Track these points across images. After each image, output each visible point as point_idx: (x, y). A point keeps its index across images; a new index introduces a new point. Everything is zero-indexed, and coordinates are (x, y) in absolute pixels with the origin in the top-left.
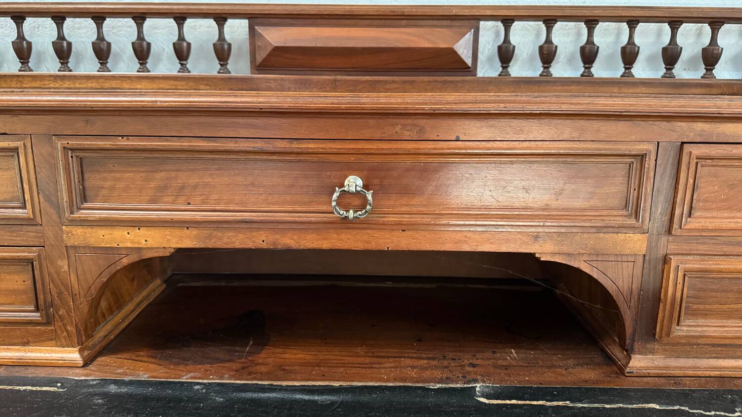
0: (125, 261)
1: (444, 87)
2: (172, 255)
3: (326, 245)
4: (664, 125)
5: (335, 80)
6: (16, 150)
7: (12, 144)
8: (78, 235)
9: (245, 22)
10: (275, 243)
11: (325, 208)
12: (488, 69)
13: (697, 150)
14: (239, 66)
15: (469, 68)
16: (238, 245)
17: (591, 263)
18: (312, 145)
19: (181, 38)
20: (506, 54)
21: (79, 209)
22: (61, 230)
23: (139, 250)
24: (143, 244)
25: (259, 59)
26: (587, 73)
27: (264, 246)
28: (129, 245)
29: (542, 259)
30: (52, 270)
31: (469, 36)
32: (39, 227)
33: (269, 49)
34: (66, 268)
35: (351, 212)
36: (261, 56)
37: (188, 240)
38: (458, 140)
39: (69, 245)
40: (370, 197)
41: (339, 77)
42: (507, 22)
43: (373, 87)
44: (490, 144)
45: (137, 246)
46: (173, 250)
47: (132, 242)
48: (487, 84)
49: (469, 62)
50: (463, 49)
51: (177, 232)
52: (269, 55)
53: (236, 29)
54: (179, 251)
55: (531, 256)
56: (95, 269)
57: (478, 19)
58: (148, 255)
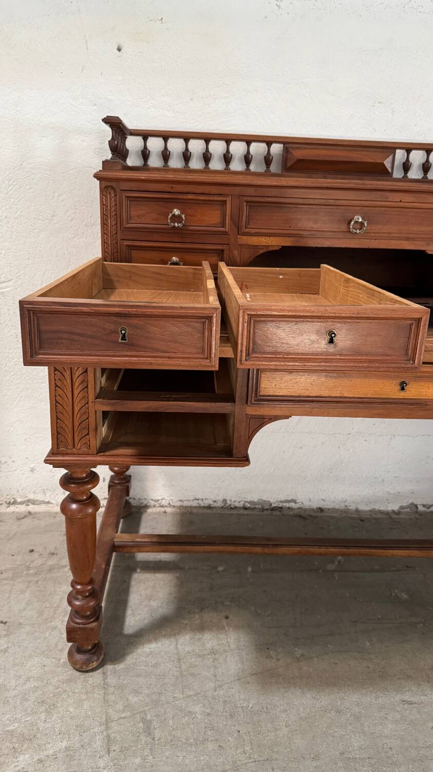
0: (261, 252)
2: (280, 249)
6: (225, 201)
7: (224, 199)
8: (244, 240)
10: (323, 245)
12: (398, 174)
14: (276, 168)
15: (388, 172)
19: (248, 152)
20: (406, 166)
21: (246, 228)
22: (237, 237)
23: (268, 246)
24: (270, 244)
27: (319, 246)
28: (264, 244)
29: (429, 253)
30: (231, 255)
31: (391, 157)
32: (228, 236)
34: (237, 254)
35: (358, 230)
36: (289, 164)
37: (288, 242)
38: (401, 201)
39: (239, 243)
40: (365, 224)
42: (409, 151)
44: (413, 204)
45: (267, 244)
46: (281, 247)
47: (266, 242)
48: (397, 181)
49: (390, 170)
50: (387, 163)
51: (285, 239)
52: (295, 163)
53: (277, 149)
54: (283, 247)
55: (423, 252)
56: (248, 255)
57: (395, 149)
58: (271, 249)
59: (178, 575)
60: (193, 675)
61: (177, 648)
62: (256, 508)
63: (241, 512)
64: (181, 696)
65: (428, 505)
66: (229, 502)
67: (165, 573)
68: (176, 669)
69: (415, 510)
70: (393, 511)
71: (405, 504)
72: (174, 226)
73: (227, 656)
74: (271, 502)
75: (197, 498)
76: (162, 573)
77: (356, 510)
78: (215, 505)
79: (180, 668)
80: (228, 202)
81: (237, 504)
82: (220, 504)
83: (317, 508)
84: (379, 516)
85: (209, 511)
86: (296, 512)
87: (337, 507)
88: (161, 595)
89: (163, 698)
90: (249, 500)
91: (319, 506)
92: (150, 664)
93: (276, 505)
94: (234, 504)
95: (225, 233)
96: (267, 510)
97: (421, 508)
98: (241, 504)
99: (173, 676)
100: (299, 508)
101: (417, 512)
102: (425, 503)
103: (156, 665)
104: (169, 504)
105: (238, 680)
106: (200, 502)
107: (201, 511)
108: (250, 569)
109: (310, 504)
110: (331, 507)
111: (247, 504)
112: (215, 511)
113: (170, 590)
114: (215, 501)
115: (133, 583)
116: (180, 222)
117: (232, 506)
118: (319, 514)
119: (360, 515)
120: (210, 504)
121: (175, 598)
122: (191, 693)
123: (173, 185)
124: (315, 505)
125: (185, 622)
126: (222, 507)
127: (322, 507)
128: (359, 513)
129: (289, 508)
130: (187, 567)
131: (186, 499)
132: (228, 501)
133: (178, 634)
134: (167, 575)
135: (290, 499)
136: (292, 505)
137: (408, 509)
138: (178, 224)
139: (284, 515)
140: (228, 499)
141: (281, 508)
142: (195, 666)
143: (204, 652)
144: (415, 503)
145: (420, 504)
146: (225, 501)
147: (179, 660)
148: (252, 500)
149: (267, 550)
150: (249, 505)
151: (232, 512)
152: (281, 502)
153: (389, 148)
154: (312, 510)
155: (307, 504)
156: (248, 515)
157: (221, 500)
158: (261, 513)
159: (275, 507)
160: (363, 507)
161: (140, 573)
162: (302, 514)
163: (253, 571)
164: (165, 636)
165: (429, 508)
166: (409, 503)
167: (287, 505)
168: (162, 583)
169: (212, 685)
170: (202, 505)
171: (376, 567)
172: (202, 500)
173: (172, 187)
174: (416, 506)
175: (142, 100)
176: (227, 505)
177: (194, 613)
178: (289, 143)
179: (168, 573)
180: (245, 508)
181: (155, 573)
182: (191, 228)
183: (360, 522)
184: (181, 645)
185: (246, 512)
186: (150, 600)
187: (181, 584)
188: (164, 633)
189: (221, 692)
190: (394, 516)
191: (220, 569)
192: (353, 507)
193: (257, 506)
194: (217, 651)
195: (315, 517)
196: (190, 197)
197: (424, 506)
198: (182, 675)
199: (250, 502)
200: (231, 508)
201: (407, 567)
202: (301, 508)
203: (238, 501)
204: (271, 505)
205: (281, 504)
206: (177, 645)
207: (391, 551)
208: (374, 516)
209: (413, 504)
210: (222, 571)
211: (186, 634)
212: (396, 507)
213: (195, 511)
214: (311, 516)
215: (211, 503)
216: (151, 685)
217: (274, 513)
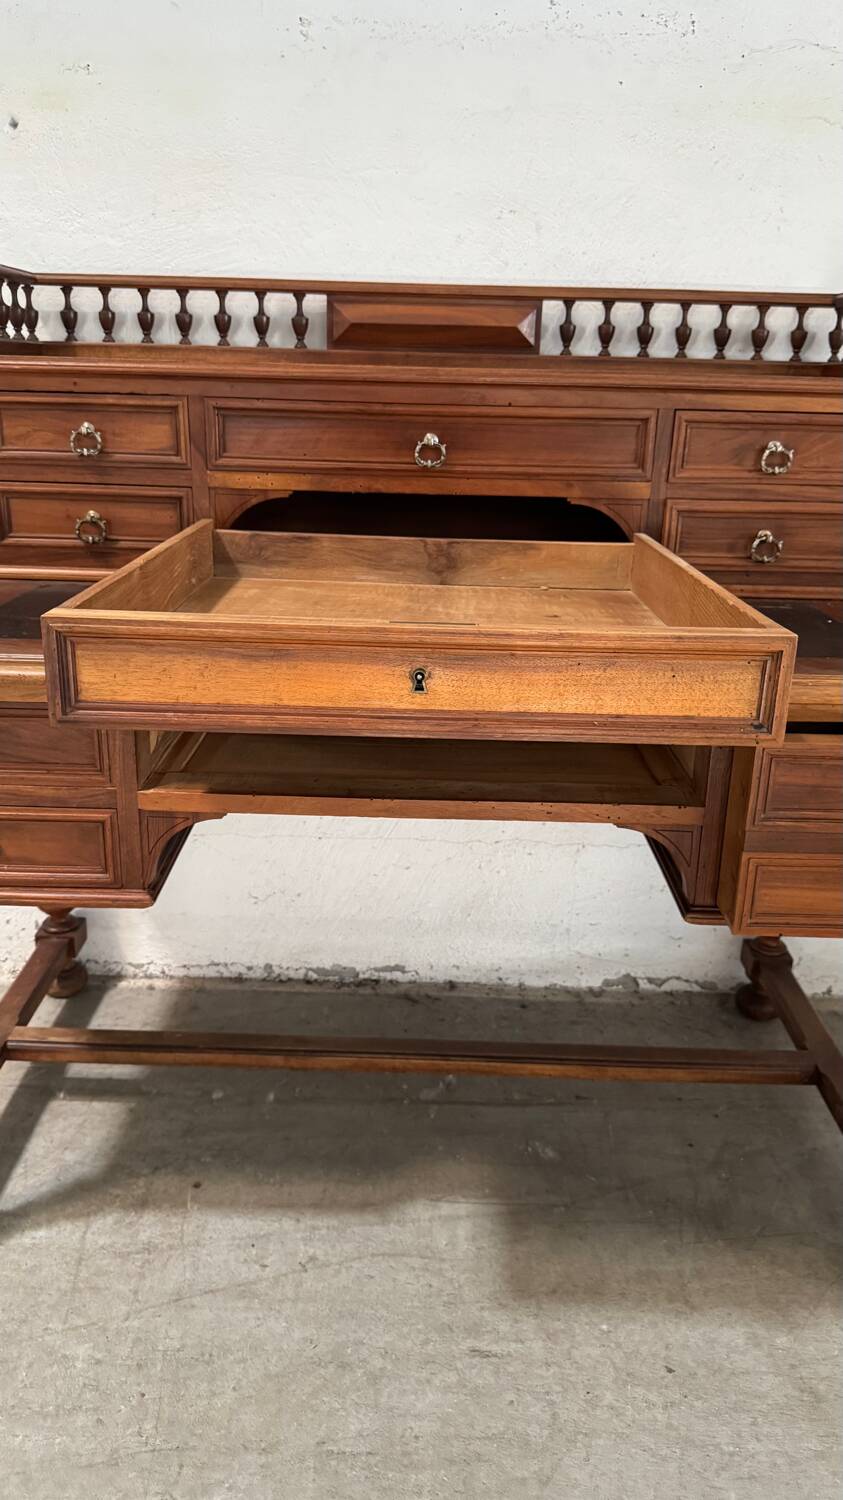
0: (254, 501)
1: (508, 364)
2: (291, 496)
3: (408, 490)
4: (661, 395)
5: (408, 356)
6: (175, 408)
7: (174, 403)
8: (219, 479)
9: (324, 297)
10: (369, 488)
11: (408, 460)
12: (551, 346)
13: (686, 415)
14: (316, 340)
15: (530, 345)
16: (341, 489)
17: (611, 506)
18: (400, 408)
19: (261, 311)
20: (567, 333)
21: (221, 457)
22: (205, 473)
23: (266, 491)
24: (270, 487)
25: (337, 334)
26: (644, 353)
27: (362, 490)
28: (258, 487)
29: (573, 503)
30: (196, 507)
31: (531, 318)
32: (188, 471)
33: (346, 326)
34: (207, 505)
35: (429, 462)
36: (337, 333)
37: (303, 484)
39: (211, 485)
40: (443, 449)
41: (411, 353)
42: (569, 303)
43: (442, 363)
44: (534, 410)
45: (265, 488)
46: (291, 493)
47: (261, 484)
48: (551, 361)
49: (532, 340)
50: (526, 328)
51: (296, 477)
52: (347, 331)
53: (315, 303)
54: (296, 493)
55: (564, 500)
56: (230, 507)
57: (541, 299)
58: (272, 496)
59: (133, 1105)
60: (95, 1289)
61: (83, 1238)
62: (328, 981)
63: (299, 988)
64: (60, 1327)
65: (659, 979)
66: (277, 971)
67: (109, 1101)
68: (67, 1278)
69: (632, 989)
70: (591, 990)
71: (612, 977)
72: (82, 455)
73: (171, 1256)
74: (358, 969)
75: (216, 961)
76: (104, 1100)
77: (521, 985)
78: (251, 974)
79: (76, 1276)
80: (181, 410)
81: (292, 974)
82: (259, 974)
83: (445, 983)
84: (560, 998)
85: (236, 987)
86: (402, 989)
87: (484, 981)
88: (88, 1141)
89: (25, 1330)
90: (315, 966)
91: (448, 978)
92: (24, 1267)
93: (366, 976)
94: (286, 973)
95: (182, 467)
96: (348, 985)
97: (644, 985)
98: (300, 975)
99: (59, 1289)
100: (410, 982)
101: (636, 992)
102: (653, 976)
103: (31, 1271)
104: (163, 972)
105: (177, 1300)
106: (222, 969)
107: (222, 986)
108: (271, 1097)
109: (432, 974)
110: (472, 981)
111: (310, 973)
112: (246, 987)
113: (109, 1132)
114: (250, 968)
115: (45, 1117)
116: (95, 447)
117: (283, 978)
118: (446, 994)
119: (523, 996)
120: (240, 974)
121: (114, 1147)
122: (81, 1322)
123: (76, 380)
124: (441, 977)
125: (118, 1191)
126: (264, 980)
127: (454, 979)
128: (525, 992)
129: (391, 981)
130: (155, 1091)
131: (194, 963)
132: (274, 968)
133: (95, 1214)
134: (113, 1105)
135: (393, 964)
136: (397, 976)
137: (620, 987)
138: (88, 450)
139: (377, 995)
140: (274, 963)
141: (377, 982)
142: (106, 1273)
143: (132, 1248)
144: (633, 974)
145: (643, 976)
146: (268, 967)
147: (79, 1261)
148: (321, 966)
149: (294, 1062)
150: (315, 976)
151: (280, 988)
152: (376, 970)
153: (530, 299)
154: (436, 985)
155: (425, 975)
156: (308, 994)
157: (262, 966)
158: (334, 991)
159: (365, 980)
160: (533, 982)
161: (64, 1099)
162: (413, 993)
163: (277, 1100)
164: (67, 1217)
165: (660, 985)
166: (620, 975)
167: (389, 976)
168: (99, 1118)
169: (124, 1308)
170: (226, 974)
171: (517, 1097)
172: (226, 965)
173: (75, 384)
174: (635, 980)
175: (62, 218)
176: (274, 975)
177: (138, 1176)
178: (338, 294)
179: (116, 1101)
180: (308, 982)
181: (91, 1100)
182: (118, 457)
183: (518, 1009)
184: (93, 1233)
185: (306, 989)
186: (66, 1149)
187: (134, 1121)
188: (70, 1210)
189: (136, 1323)
190: (591, 999)
191: (217, 1095)
192: (513, 981)
193: (331, 978)
194: (156, 1247)
195: (437, 999)
196: (110, 400)
197: (650, 980)
198: (75, 1289)
199: (317, 971)
200: (281, 981)
201: (578, 1097)
202: (415, 982)
203: (295, 967)
204: (358, 974)
205: (376, 974)
206: (85, 1233)
207: (530, 1067)
208: (550, 998)
209: (628, 976)
210: (218, 1100)
211: (110, 1213)
212: (596, 982)
213: (208, 986)
214: (428, 997)
215: (243, 970)
216: (11, 1304)
217: (361, 991)
